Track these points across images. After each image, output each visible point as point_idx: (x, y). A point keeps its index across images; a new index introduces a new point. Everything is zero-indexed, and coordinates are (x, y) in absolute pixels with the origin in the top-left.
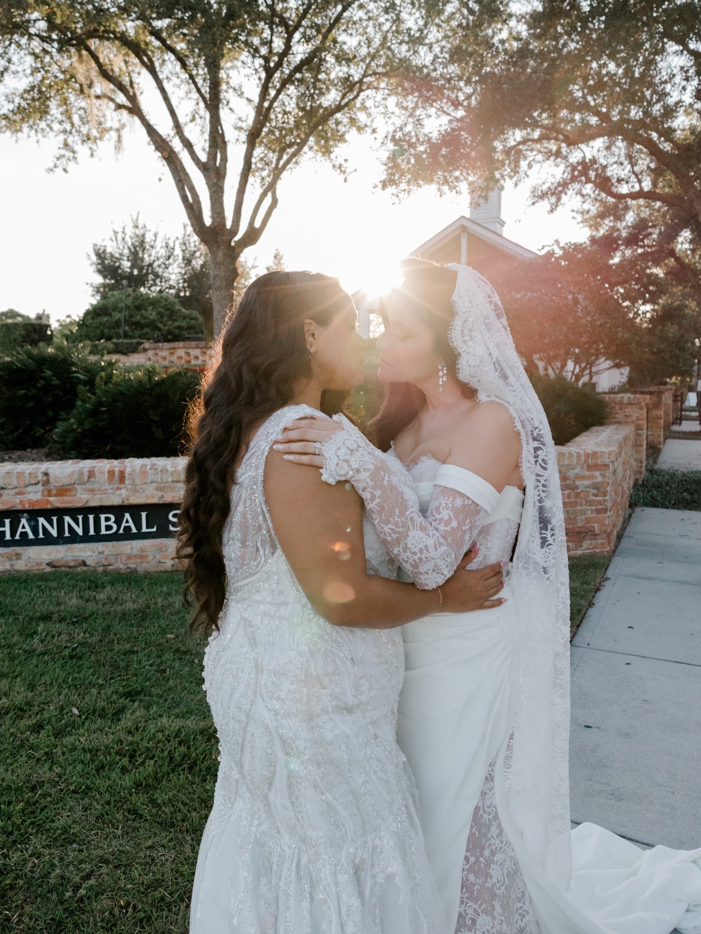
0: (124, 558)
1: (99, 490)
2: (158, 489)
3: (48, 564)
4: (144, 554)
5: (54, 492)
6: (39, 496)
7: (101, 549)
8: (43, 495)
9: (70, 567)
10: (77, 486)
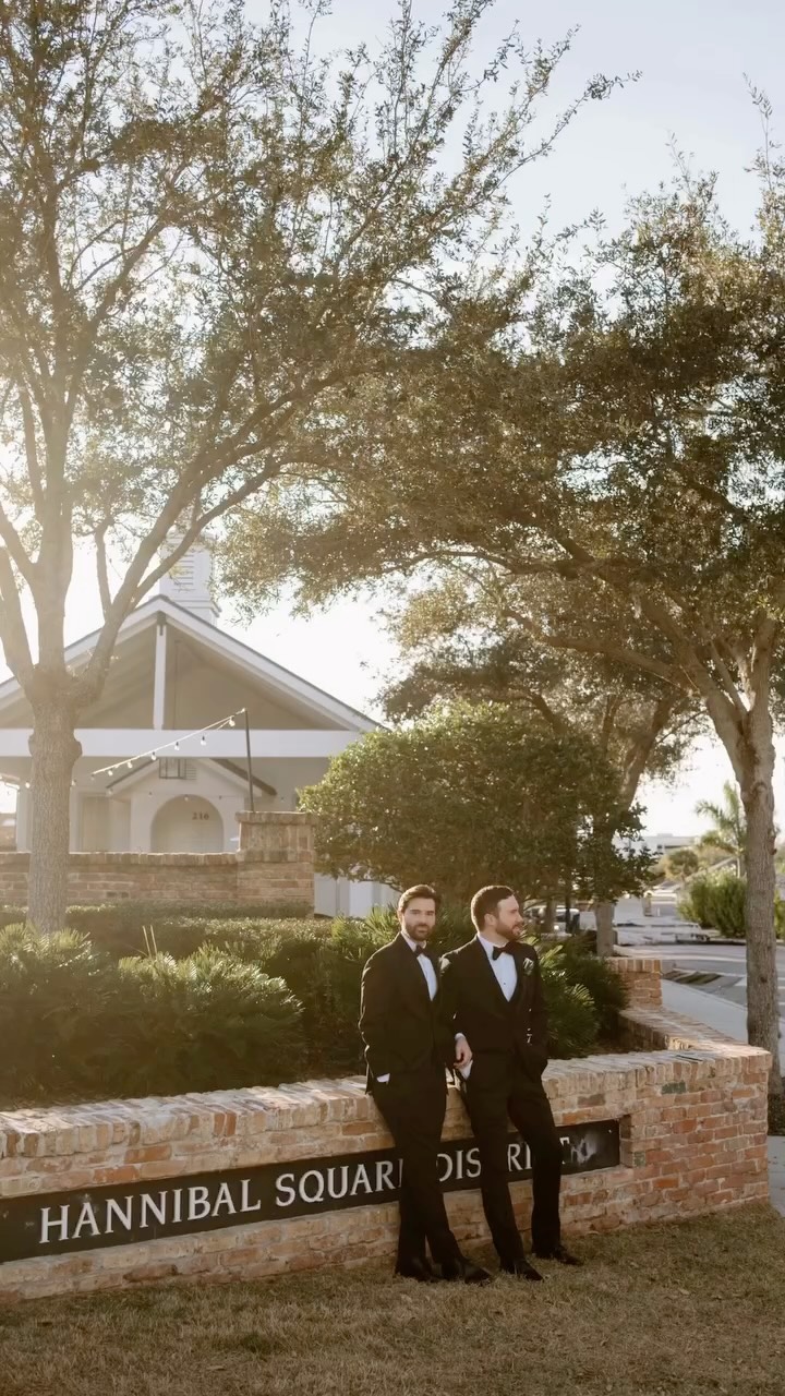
0: (226, 1257)
1: (201, 1147)
2: (273, 1140)
3: (125, 1277)
4: (252, 1247)
5: (142, 1154)
6: (121, 1163)
7: (197, 1244)
8: (126, 1161)
9: (157, 1278)
10: (172, 1143)
